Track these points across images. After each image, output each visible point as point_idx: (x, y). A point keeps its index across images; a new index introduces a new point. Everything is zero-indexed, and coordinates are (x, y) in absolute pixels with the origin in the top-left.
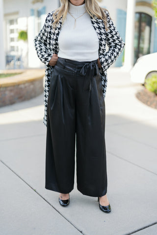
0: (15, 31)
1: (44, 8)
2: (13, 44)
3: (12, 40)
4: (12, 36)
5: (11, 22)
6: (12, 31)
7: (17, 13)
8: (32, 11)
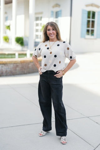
0: (39, 25)
1: (61, 11)
2: (37, 33)
3: (37, 31)
4: (37, 28)
5: (37, 19)
6: (37, 25)
7: (41, 13)
8: (52, 12)
